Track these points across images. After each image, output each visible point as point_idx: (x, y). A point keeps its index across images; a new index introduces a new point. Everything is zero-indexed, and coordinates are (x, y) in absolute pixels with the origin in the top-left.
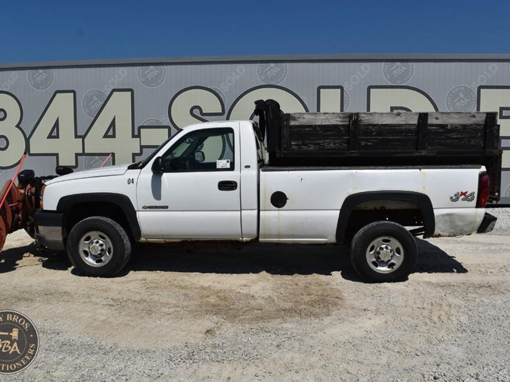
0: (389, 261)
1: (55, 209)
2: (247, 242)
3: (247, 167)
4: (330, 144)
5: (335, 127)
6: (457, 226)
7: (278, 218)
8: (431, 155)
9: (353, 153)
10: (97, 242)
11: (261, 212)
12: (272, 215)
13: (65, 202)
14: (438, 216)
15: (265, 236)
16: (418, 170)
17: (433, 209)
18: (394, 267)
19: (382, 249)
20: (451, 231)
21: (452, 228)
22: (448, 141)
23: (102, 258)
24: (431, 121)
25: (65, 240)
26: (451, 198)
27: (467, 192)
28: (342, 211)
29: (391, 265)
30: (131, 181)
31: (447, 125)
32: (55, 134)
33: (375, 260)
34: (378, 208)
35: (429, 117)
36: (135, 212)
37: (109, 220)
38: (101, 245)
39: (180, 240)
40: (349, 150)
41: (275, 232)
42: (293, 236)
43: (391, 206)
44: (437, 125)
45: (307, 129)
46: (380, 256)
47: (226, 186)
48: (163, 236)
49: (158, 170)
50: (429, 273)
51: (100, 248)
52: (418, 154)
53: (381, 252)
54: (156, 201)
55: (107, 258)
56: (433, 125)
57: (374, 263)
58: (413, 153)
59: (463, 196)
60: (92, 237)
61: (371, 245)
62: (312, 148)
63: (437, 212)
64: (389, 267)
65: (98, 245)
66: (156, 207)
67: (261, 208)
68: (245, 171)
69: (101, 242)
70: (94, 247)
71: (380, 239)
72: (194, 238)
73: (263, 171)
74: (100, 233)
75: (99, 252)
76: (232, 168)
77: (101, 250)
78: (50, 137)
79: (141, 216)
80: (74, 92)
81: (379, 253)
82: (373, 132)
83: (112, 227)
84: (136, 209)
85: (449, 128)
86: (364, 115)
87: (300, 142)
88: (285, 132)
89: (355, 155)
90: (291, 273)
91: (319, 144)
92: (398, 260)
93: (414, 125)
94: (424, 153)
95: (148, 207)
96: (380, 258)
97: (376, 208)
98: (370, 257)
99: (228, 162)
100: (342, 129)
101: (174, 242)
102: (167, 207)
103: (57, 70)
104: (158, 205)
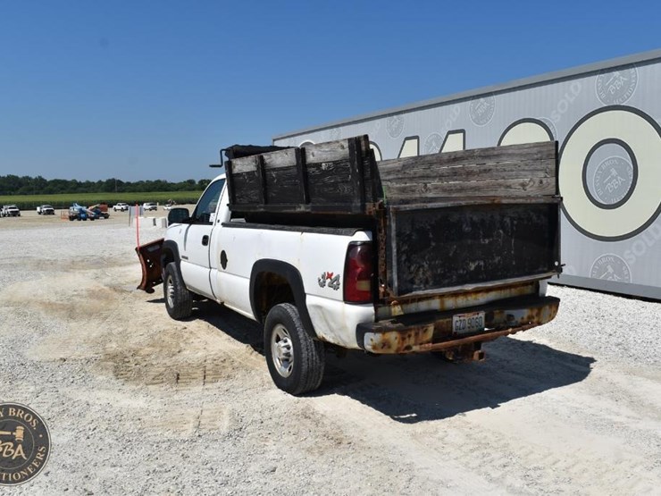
3: (219, 221)
7: (224, 280)
12: (221, 277)
14: (310, 306)
16: (300, 233)
17: (305, 295)
18: (290, 372)
21: (331, 331)
24: (311, 159)
26: (319, 280)
27: (332, 274)
29: (290, 369)
31: (321, 165)
35: (307, 154)
36: (180, 261)
44: (314, 165)
47: (205, 241)
52: (298, 210)
54: (184, 251)
56: (310, 166)
57: (279, 359)
58: (295, 208)
59: (329, 280)
63: (310, 301)
68: (217, 226)
71: (279, 328)
73: (223, 226)
80: (418, 138)
82: (274, 179)
84: (181, 258)
85: (324, 168)
87: (239, 194)
89: (262, 210)
91: (248, 196)
94: (302, 208)
99: (214, 215)
102: (187, 258)
103: (406, 115)
104: (185, 256)
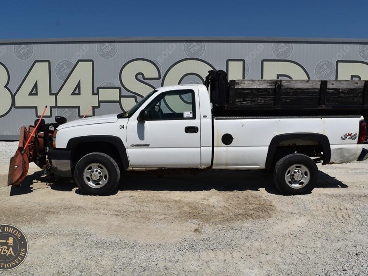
0: (300, 180)
1: (65, 147)
2: (204, 169)
3: (205, 117)
4: (261, 101)
5: (265, 89)
6: (344, 156)
7: (226, 152)
8: (329, 108)
9: (278, 107)
10: (97, 171)
11: (215, 148)
12: (222, 150)
13: (72, 142)
14: (333, 150)
15: (217, 165)
16: (320, 119)
17: (330, 145)
18: (304, 184)
19: (295, 172)
20: (341, 159)
21: (341, 158)
22: (340, 100)
23: (100, 182)
24: (329, 86)
25: (72, 169)
26: (342, 137)
27: (351, 134)
28: (270, 147)
29: (301, 183)
30: (122, 127)
31: (339, 89)
32: (34, 92)
33: (290, 180)
34: (291, 145)
35: (328, 83)
36: (125, 149)
37: (105, 155)
38: (100, 173)
39: (157, 168)
40: (274, 105)
41: (224, 161)
42: (236, 165)
43: (300, 143)
44: (332, 89)
45: (246, 91)
46: (295, 177)
47: (191, 130)
48: (144, 166)
49: (142, 119)
50: (323, 188)
51: (99, 175)
52: (320, 108)
53: (295, 174)
54: (141, 141)
55: (103, 182)
56: (330, 89)
57: (290, 182)
58: (317, 107)
59: (349, 136)
60: (92, 167)
61: (289, 169)
62: (249, 103)
63: (332, 147)
64: (300, 185)
65: (98, 173)
66: (141, 145)
67: (215, 145)
68: (203, 120)
69: (99, 171)
70: (95, 174)
71: (294, 166)
72: (167, 167)
73: (216, 119)
74: (99, 164)
75: (98, 178)
76: (194, 118)
77: (100, 176)
78: (31, 94)
79: (130, 152)
80: (49, 61)
81: (293, 175)
82: (291, 93)
83: (108, 159)
84: (126, 147)
85: (340, 90)
86: (285, 81)
87: (241, 100)
88: (232, 93)
90: (232, 190)
91: (254, 101)
92: (306, 180)
93: (318, 88)
94: (324, 107)
95: (135, 145)
96: (294, 179)
97: (289, 145)
98: (288, 178)
99: (191, 113)
100: (270, 91)
101: (152, 170)
102: (148, 145)
103: (36, 45)
104: (142, 144)
